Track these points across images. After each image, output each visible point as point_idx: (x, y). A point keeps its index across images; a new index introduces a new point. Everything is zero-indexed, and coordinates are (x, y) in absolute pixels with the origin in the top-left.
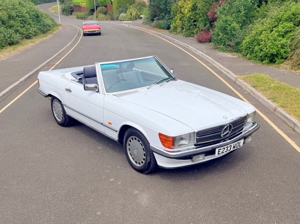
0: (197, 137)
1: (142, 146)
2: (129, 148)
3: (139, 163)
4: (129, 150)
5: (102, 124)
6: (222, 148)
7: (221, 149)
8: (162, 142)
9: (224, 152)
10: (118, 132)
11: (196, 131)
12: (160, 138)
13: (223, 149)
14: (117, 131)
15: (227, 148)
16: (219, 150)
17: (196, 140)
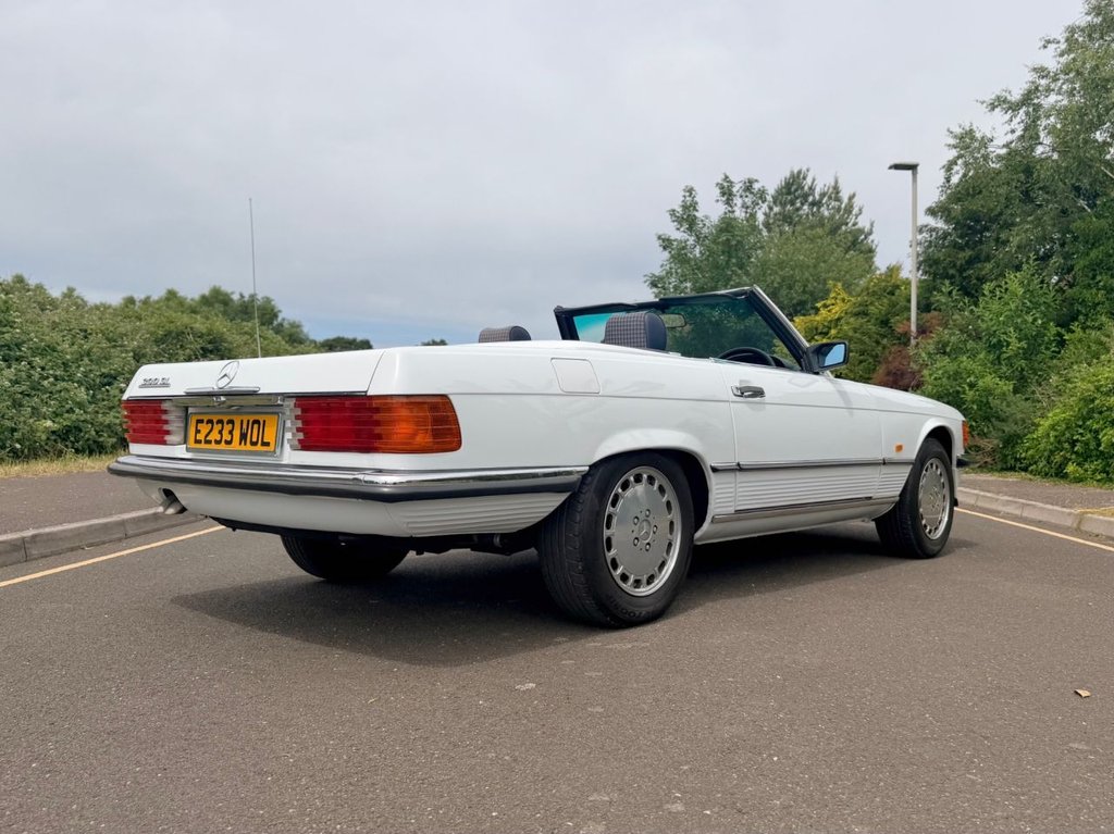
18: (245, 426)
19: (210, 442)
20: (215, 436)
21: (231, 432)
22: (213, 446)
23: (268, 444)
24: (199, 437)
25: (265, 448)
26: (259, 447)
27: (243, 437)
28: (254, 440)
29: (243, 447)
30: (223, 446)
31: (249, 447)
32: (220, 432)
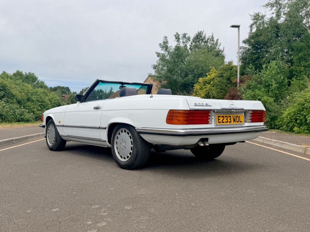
18: (234, 118)
19: (224, 122)
20: (225, 120)
21: (230, 119)
22: (225, 123)
23: (242, 122)
24: (220, 121)
25: (241, 123)
26: (239, 123)
27: (234, 120)
28: (238, 121)
29: (235, 123)
30: (228, 123)
31: (236, 123)
32: (227, 119)
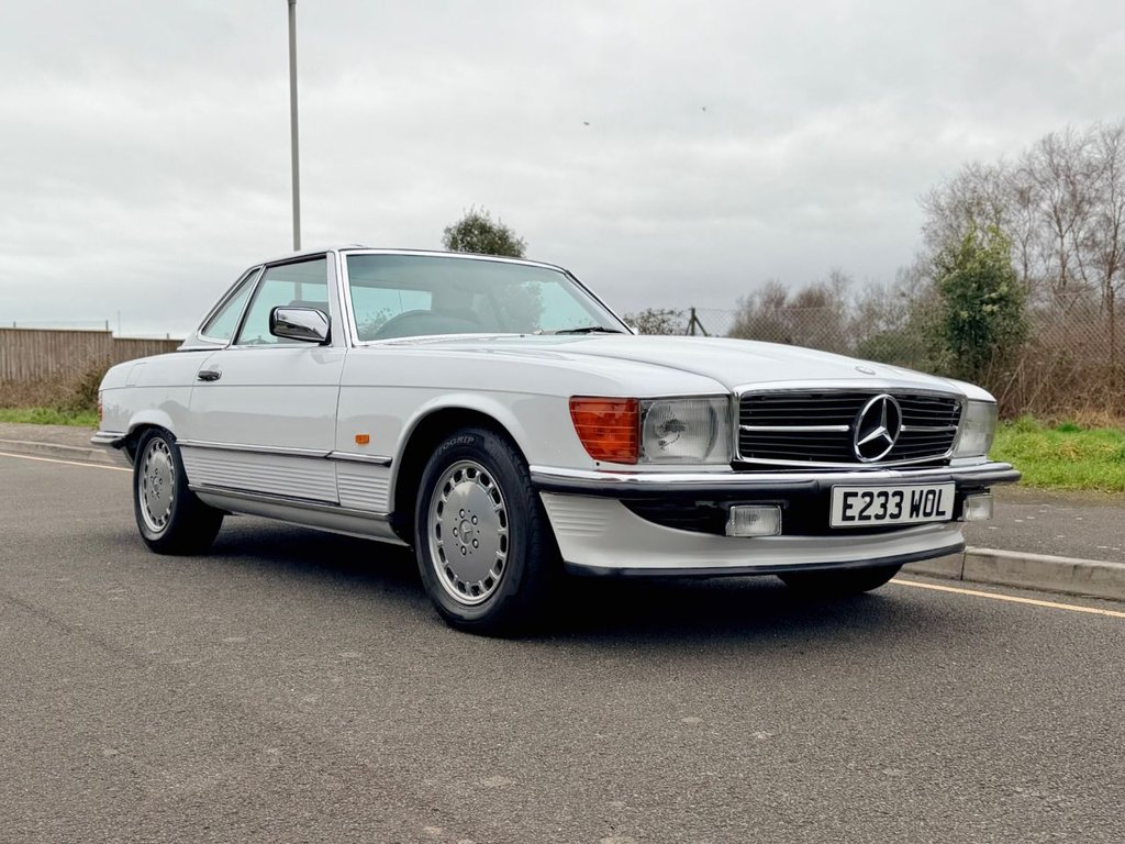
0: (742, 422)
1: (498, 501)
2: (438, 527)
3: (476, 591)
4: (439, 534)
5: (327, 458)
6: (861, 491)
7: (855, 494)
8: (582, 435)
9: (868, 518)
10: (393, 465)
11: (741, 390)
12: (576, 418)
13: (867, 499)
14: (388, 464)
15: (882, 499)
16: (847, 495)
17: (741, 439)
